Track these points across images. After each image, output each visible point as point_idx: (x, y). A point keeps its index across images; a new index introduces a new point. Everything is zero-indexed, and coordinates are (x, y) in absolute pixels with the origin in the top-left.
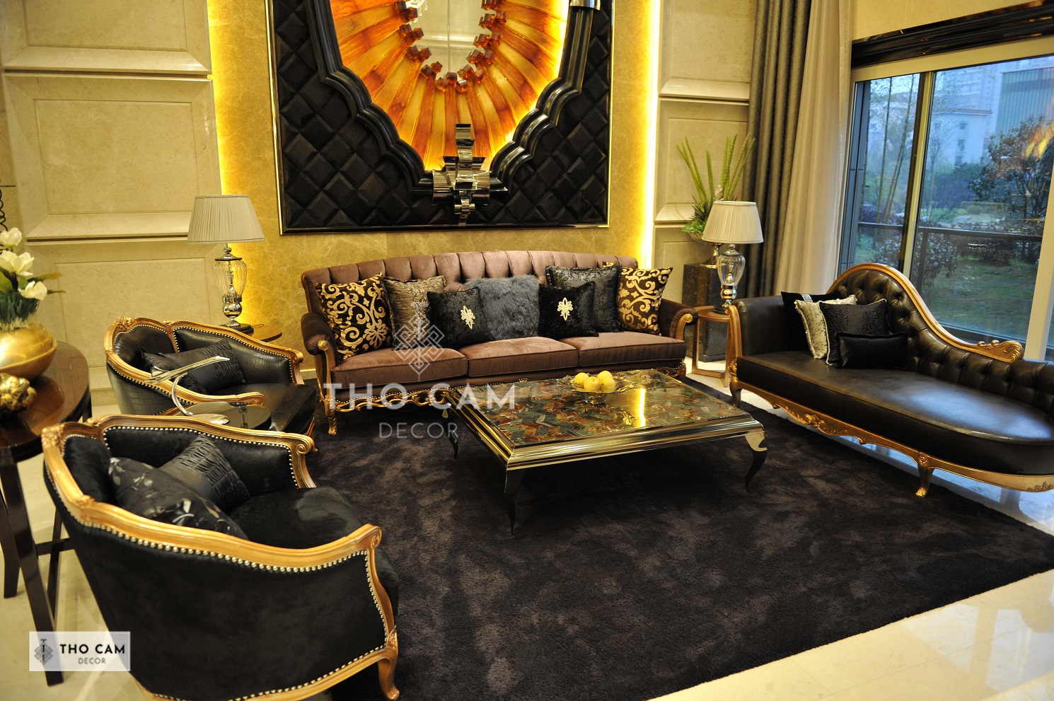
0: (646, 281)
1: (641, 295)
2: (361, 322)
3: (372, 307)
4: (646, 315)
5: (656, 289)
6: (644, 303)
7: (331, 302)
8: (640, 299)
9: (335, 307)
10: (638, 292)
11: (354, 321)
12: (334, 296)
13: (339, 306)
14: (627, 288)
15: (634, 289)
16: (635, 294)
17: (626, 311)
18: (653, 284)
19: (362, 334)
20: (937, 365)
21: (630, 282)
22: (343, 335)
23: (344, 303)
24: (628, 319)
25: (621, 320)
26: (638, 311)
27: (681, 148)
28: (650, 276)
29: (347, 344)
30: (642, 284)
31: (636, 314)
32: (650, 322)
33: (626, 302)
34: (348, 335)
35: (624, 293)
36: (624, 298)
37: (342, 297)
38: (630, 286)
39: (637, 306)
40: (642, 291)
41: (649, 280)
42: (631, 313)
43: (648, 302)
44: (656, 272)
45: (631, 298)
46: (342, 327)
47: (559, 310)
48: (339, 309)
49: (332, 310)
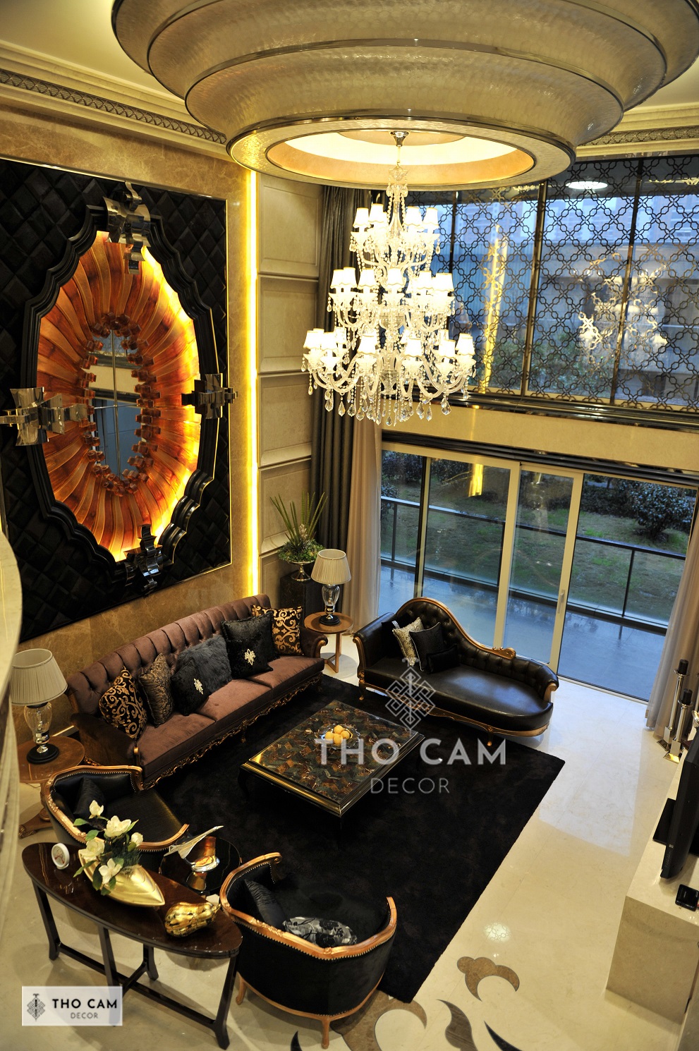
0: (289, 620)
1: (288, 631)
2: (135, 716)
3: (136, 701)
4: (293, 644)
5: (297, 624)
6: (291, 636)
7: (114, 710)
8: (288, 634)
9: (118, 712)
10: (286, 629)
11: (131, 718)
12: (115, 704)
13: (120, 710)
14: (277, 627)
15: (283, 627)
16: (284, 631)
17: (280, 643)
18: (294, 621)
19: (138, 724)
20: (472, 659)
21: (279, 622)
22: (128, 731)
23: (122, 707)
24: (281, 648)
25: (277, 650)
26: (289, 642)
27: (274, 499)
28: (291, 616)
29: (132, 736)
30: (287, 623)
31: (287, 645)
32: (296, 648)
33: (279, 637)
34: (131, 730)
35: (276, 631)
36: (277, 635)
37: (120, 702)
38: (279, 625)
39: (287, 639)
40: (288, 628)
41: (291, 619)
42: (283, 644)
43: (293, 635)
44: (294, 612)
45: (282, 634)
46: (125, 725)
47: (246, 658)
48: (121, 713)
49: (116, 715)
